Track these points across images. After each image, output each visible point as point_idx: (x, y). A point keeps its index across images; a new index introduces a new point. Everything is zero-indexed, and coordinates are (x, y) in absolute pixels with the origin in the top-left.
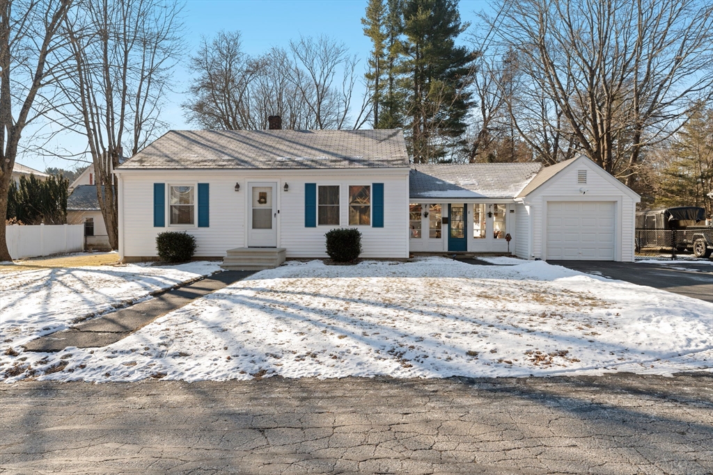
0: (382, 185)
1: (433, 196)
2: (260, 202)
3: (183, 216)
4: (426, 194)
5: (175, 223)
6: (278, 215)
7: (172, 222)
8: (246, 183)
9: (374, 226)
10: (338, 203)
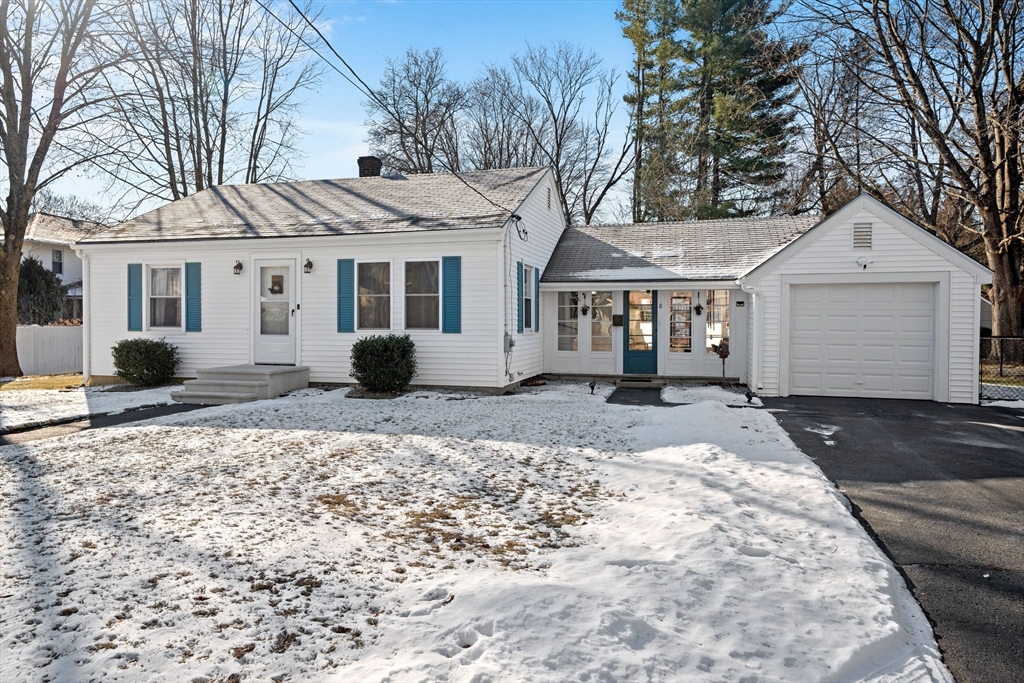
0: (457, 260)
1: (593, 278)
2: (273, 291)
3: (166, 314)
4: (583, 275)
5: (160, 325)
6: (298, 312)
7: (154, 323)
8: (252, 261)
9: (445, 331)
10: (389, 293)
